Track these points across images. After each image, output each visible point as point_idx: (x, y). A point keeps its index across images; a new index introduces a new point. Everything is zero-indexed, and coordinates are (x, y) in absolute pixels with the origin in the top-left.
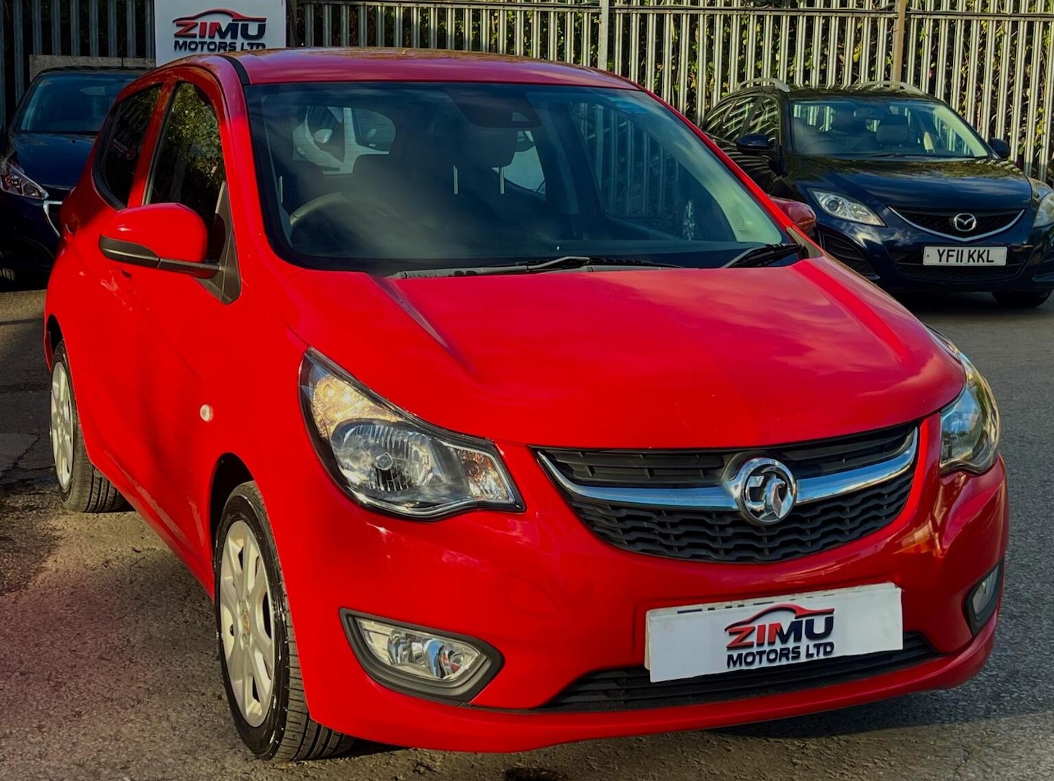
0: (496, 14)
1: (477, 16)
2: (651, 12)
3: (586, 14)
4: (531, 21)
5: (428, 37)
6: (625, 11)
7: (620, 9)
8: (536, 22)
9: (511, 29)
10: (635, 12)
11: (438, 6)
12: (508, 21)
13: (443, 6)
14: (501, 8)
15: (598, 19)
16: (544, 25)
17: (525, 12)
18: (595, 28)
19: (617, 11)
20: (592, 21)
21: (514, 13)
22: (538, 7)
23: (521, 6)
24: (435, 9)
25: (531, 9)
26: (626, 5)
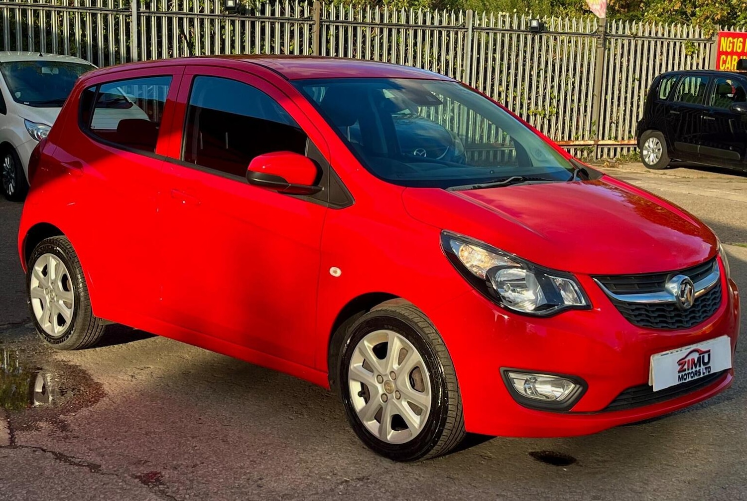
0: (61, 14)
1: (48, 15)
2: (164, 15)
3: (121, 16)
4: (85, 19)
5: (15, 29)
6: (147, 15)
7: (144, 13)
8: (88, 19)
9: (72, 25)
10: (153, 15)
11: (22, 7)
12: (69, 18)
13: (25, 7)
14: (65, 10)
15: (129, 19)
16: (94, 22)
18: (128, 25)
19: (142, 14)
20: (126, 20)
21: (74, 13)
22: (90, 10)
23: (78, 9)
24: (19, 9)
25: (85, 11)
26: (148, 11)
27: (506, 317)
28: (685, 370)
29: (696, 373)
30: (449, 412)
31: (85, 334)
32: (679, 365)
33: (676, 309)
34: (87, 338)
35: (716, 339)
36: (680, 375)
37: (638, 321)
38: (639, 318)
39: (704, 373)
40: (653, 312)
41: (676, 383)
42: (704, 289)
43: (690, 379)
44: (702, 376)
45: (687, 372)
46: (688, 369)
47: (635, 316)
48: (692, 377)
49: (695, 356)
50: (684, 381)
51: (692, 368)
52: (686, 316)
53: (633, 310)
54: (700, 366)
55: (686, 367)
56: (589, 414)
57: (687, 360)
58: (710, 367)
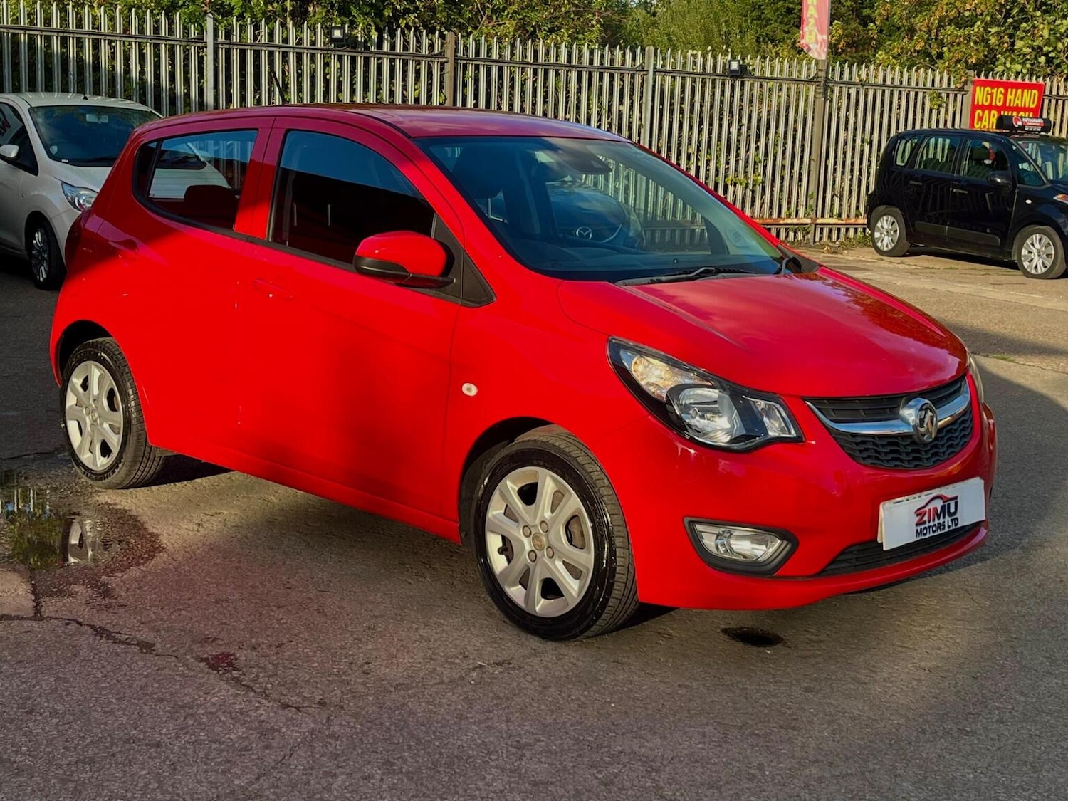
0: (113, 44)
1: (96, 45)
2: (249, 48)
3: (193, 48)
4: (144, 51)
5: (51, 62)
6: (227, 46)
7: (222, 44)
8: (149, 52)
9: (127, 59)
10: (235, 47)
11: (61, 34)
12: (124, 50)
13: (65, 34)
14: (118, 38)
15: (203, 52)
16: (157, 55)
17: (139, 43)
18: (201, 60)
19: (220, 46)
20: (199, 53)
21: (130, 44)
22: (151, 39)
23: (136, 38)
24: (57, 37)
25: (145, 41)
26: (228, 41)
27: (692, 451)
28: (925, 523)
29: (939, 526)
30: (617, 575)
31: (137, 468)
32: (918, 515)
33: (914, 443)
34: (139, 473)
35: (966, 482)
36: (919, 528)
37: (864, 458)
38: (865, 454)
39: (949, 527)
40: (883, 446)
41: (913, 539)
42: (951, 416)
43: (932, 534)
44: (947, 530)
45: (927, 525)
46: (929, 522)
47: (861, 451)
48: (934, 532)
49: (938, 504)
50: (923, 537)
51: (934, 520)
52: (926, 452)
53: (857, 444)
54: (944, 517)
55: (926, 518)
56: (800, 579)
57: (927, 509)
58: (957, 519)
